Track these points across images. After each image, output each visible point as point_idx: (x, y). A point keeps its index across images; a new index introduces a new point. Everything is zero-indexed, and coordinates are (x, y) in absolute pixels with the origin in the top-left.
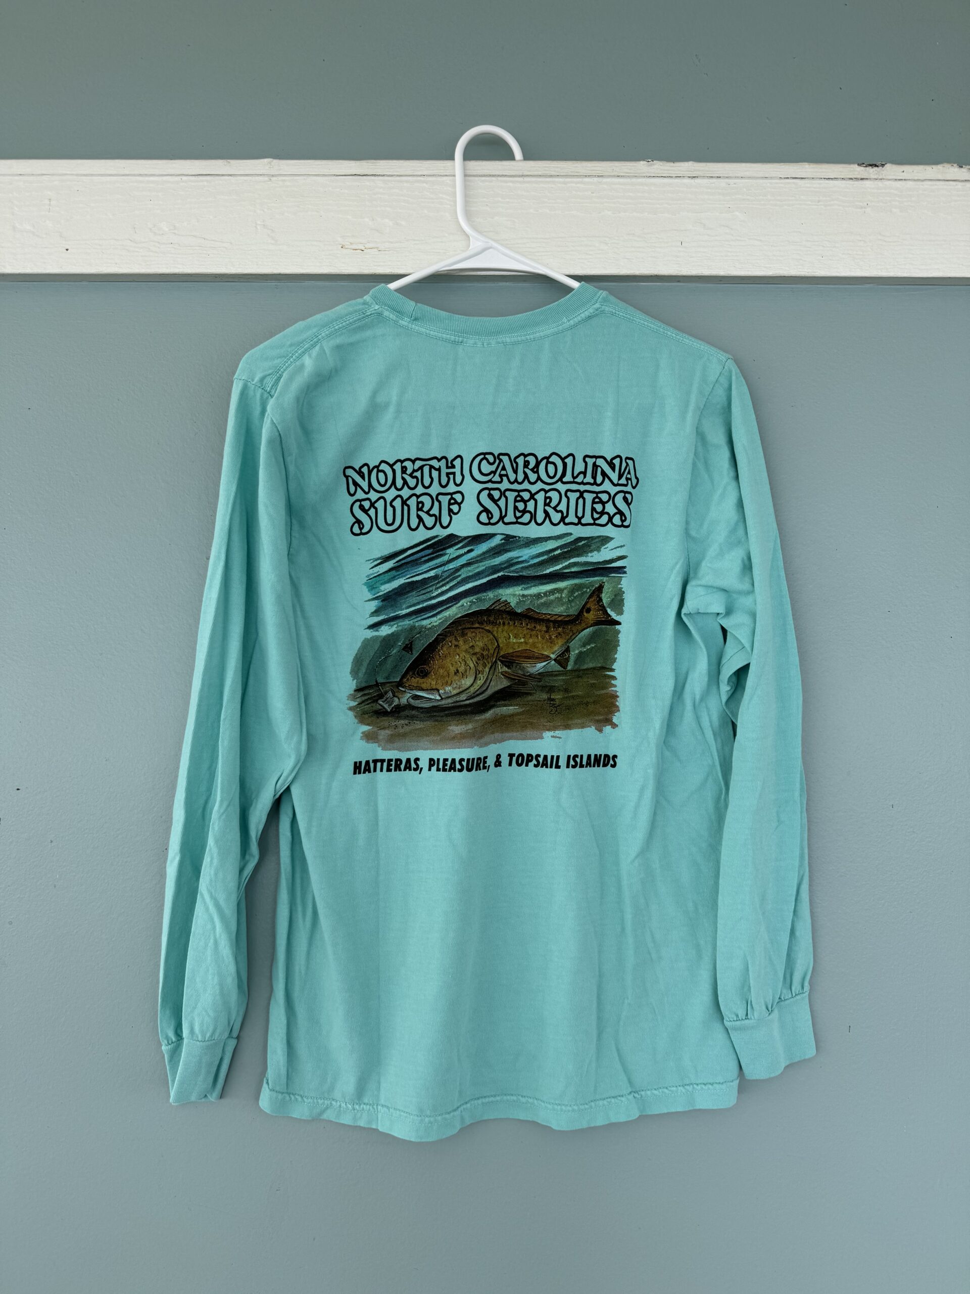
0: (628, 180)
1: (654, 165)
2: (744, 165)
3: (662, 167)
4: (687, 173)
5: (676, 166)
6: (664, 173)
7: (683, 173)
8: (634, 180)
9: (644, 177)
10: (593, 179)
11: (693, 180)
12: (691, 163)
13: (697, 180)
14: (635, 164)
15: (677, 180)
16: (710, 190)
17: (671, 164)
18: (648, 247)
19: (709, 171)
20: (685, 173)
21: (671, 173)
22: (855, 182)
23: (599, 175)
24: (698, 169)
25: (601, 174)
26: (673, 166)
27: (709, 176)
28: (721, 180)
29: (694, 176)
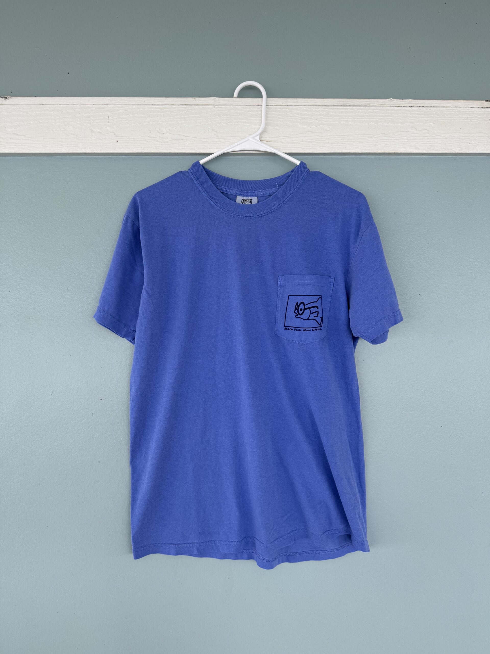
0: (381, 108)
1: (393, 101)
2: (434, 101)
4: (409, 104)
5: (404, 101)
6: (398, 105)
7: (406, 104)
8: (384, 108)
9: (389, 106)
10: (365, 107)
11: (411, 108)
12: (410, 100)
13: (413, 108)
14: (385, 100)
15: (403, 108)
16: (418, 113)
17: (402, 100)
18: (391, 139)
19: (418, 104)
20: (407, 104)
21: (401, 105)
22: (484, 109)
23: (368, 105)
24: (413, 102)
25: (369, 105)
26: (402, 102)
27: (418, 106)
28: (424, 108)
29: (412, 106)
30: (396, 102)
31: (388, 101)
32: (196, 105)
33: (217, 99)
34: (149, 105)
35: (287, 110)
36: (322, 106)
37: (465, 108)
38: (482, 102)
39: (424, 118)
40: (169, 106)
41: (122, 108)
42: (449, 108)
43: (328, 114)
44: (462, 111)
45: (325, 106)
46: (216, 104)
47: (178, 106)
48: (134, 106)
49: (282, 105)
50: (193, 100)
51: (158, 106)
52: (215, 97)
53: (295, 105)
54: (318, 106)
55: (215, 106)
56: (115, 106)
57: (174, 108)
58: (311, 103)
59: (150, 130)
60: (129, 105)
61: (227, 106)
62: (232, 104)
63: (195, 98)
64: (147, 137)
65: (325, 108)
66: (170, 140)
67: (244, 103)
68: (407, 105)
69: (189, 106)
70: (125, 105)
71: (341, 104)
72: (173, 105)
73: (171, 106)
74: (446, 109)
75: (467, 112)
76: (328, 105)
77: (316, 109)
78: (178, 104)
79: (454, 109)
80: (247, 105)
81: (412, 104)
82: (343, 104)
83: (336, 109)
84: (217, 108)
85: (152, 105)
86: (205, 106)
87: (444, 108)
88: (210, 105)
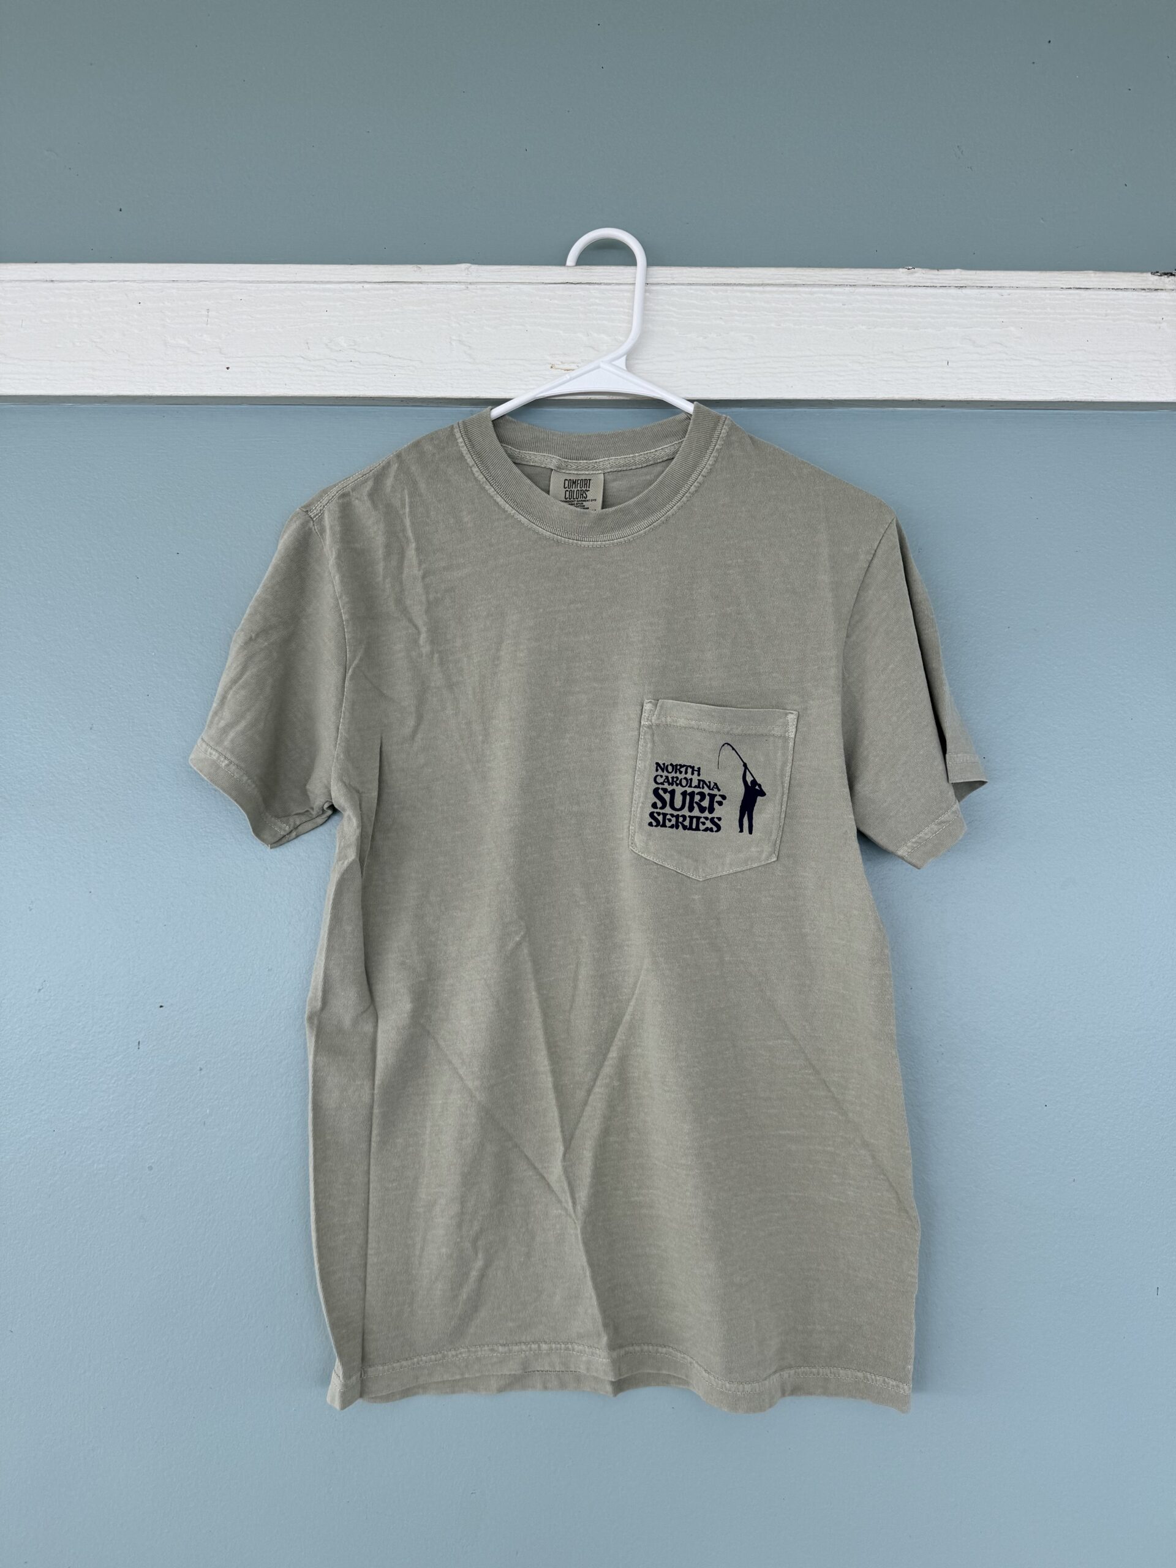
0: (885, 290)
1: (915, 272)
2: (1020, 273)
3: (924, 276)
4: (955, 282)
5: (941, 275)
6: (927, 283)
8: (891, 290)
9: (904, 286)
10: (844, 288)
11: (960, 290)
12: (958, 271)
13: (964, 291)
14: (893, 272)
15: (941, 291)
16: (978, 302)
17: (936, 272)
18: (910, 367)
19: (977, 280)
20: (951, 282)
21: (934, 283)
22: (1148, 293)
23: (851, 284)
24: (965, 277)
25: (853, 284)
26: (937, 275)
27: (978, 285)
28: (994, 291)
29: (962, 286)
30: (921, 275)
31: (901, 275)
32: (421, 283)
33: (474, 267)
34: (308, 282)
36: (734, 284)
37: (1100, 292)
38: (1144, 277)
39: (994, 316)
40: (354, 285)
41: (242, 289)
42: (1059, 292)
43: (751, 305)
44: (1093, 299)
45: (743, 285)
46: (471, 281)
47: (377, 286)
48: (270, 285)
50: (415, 271)
51: (328, 286)
52: (469, 265)
54: (725, 284)
55: (469, 286)
56: (225, 285)
57: (368, 290)
59: (307, 343)
60: (258, 281)
61: (499, 286)
62: (511, 281)
63: (419, 266)
64: (302, 359)
65: (743, 291)
66: (356, 365)
67: (539, 278)
68: (949, 284)
69: (406, 285)
70: (249, 281)
71: (782, 282)
72: (366, 282)
73: (361, 285)
74: (1049, 294)
75: (1105, 302)
76: (750, 283)
77: (720, 293)
78: (378, 281)
79: (1070, 294)
80: (546, 284)
81: (962, 282)
82: (787, 281)
83: (769, 292)
84: (474, 291)
85: (315, 282)
86: (443, 286)
87: (1044, 292)
88: (457, 282)
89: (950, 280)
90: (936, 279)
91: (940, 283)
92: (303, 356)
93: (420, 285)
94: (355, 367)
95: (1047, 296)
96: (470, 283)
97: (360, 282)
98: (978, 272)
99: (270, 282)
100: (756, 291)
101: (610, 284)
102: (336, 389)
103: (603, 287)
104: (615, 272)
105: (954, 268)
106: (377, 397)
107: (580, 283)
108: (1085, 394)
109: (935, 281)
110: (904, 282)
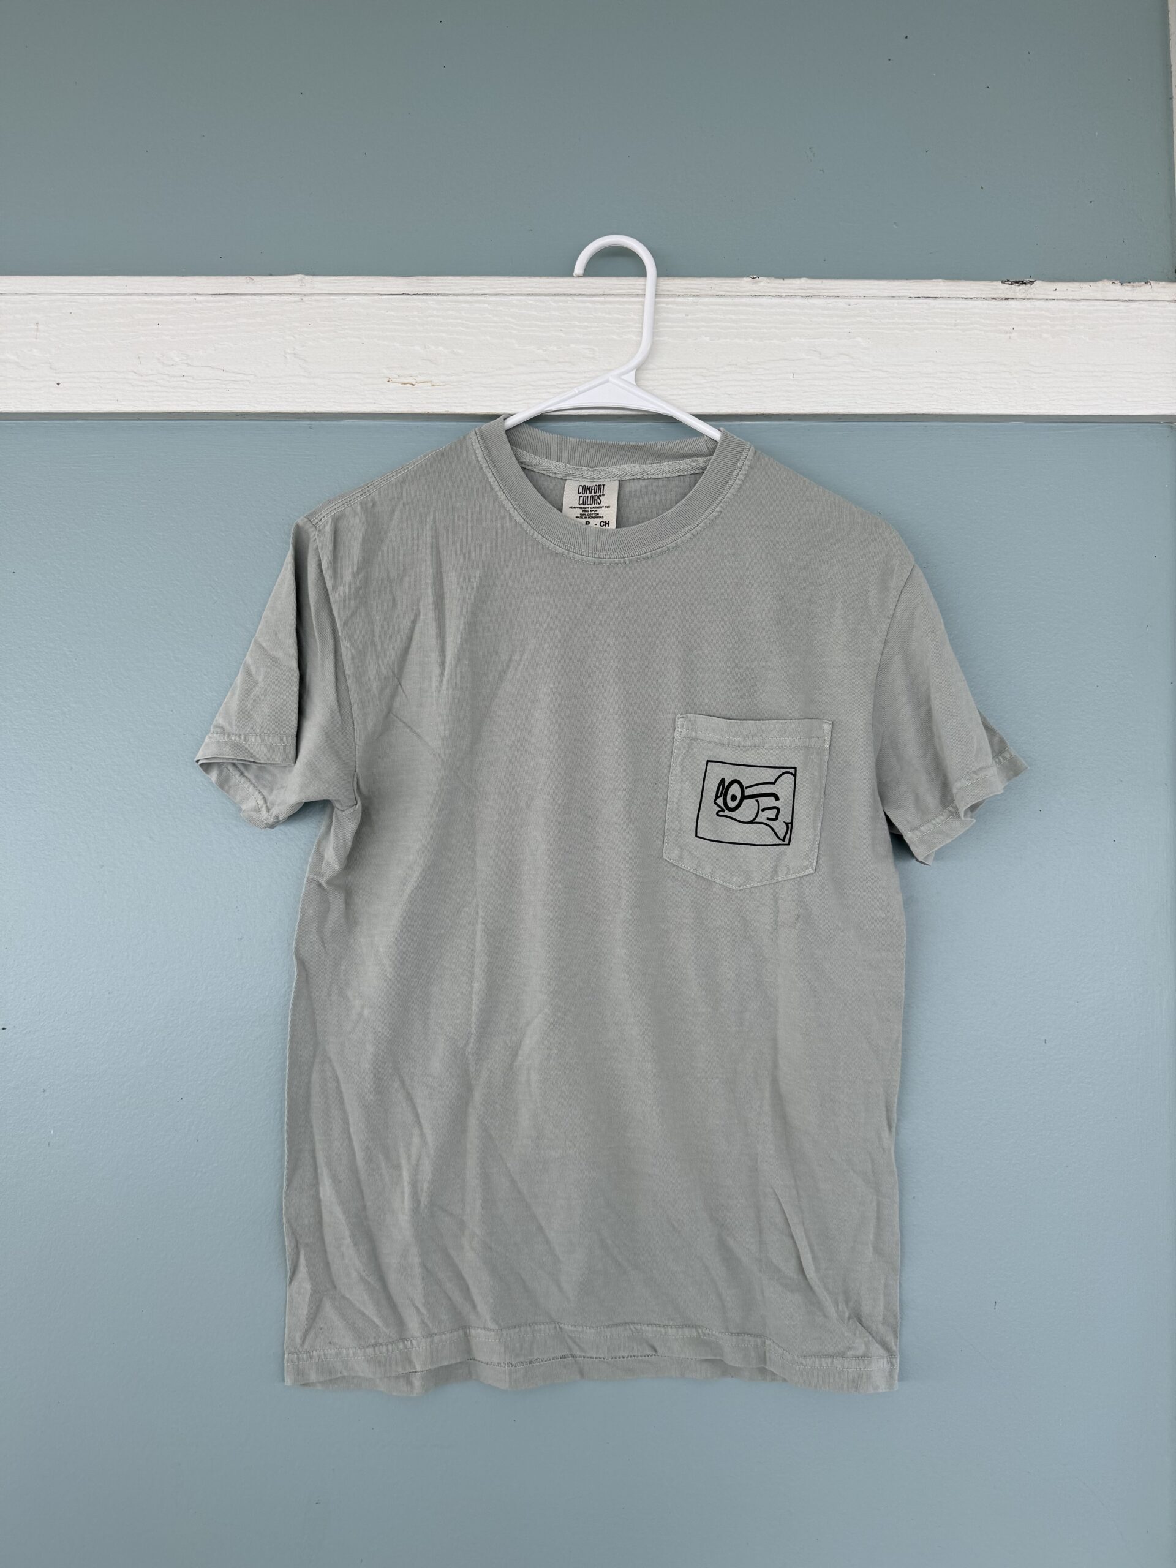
0: (729, 300)
1: (760, 282)
2: (865, 282)
3: (769, 285)
4: (800, 291)
5: (786, 284)
6: (772, 292)
8: (736, 300)
9: (748, 296)
10: (687, 298)
11: (807, 299)
12: (803, 280)
13: (811, 300)
14: (737, 281)
15: (787, 300)
16: (826, 312)
17: (781, 281)
18: (753, 380)
19: (824, 289)
20: (796, 291)
21: (781, 292)
22: (999, 302)
23: (694, 294)
24: (811, 286)
26: (782, 284)
27: (823, 295)
28: (841, 300)
29: (808, 295)
30: (765, 284)
31: (745, 284)
32: (254, 295)
33: (308, 278)
34: (139, 295)
35: (486, 305)
36: (575, 295)
37: (949, 301)
38: (994, 285)
39: (841, 326)
40: (187, 297)
41: (71, 302)
42: (907, 301)
43: (591, 316)
44: (941, 308)
45: (584, 295)
46: (305, 293)
47: (210, 298)
48: (101, 299)
49: (474, 295)
50: (247, 283)
51: (160, 298)
52: (302, 276)
53: (505, 295)
54: (565, 295)
55: (304, 298)
56: (53, 297)
57: (201, 302)
58: (546, 288)
59: (139, 358)
60: (88, 295)
61: (332, 297)
62: (346, 292)
63: (252, 277)
64: (134, 374)
65: (584, 302)
66: (188, 380)
67: (375, 289)
68: (795, 293)
69: (239, 297)
70: (79, 295)
71: (623, 292)
72: (198, 294)
73: (193, 297)
74: (898, 303)
75: (954, 311)
76: (590, 293)
77: (561, 304)
78: (210, 293)
79: (919, 303)
80: (382, 295)
81: (808, 291)
83: (610, 303)
84: (309, 302)
85: (146, 294)
86: (277, 298)
87: (893, 301)
88: (291, 294)
89: (795, 290)
90: (781, 288)
91: (785, 293)
92: (135, 371)
93: (254, 297)
94: (187, 382)
95: (896, 305)
96: (305, 295)
97: (192, 295)
98: (824, 281)
99: (100, 295)
100: (599, 302)
101: (447, 295)
102: (169, 405)
103: (440, 298)
104: (452, 283)
105: (800, 277)
106: (210, 413)
107: (417, 294)
108: (934, 407)
109: (782, 290)
110: (748, 292)
